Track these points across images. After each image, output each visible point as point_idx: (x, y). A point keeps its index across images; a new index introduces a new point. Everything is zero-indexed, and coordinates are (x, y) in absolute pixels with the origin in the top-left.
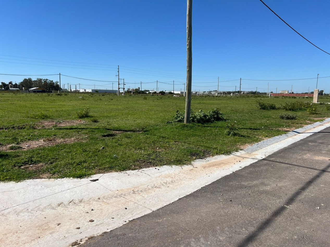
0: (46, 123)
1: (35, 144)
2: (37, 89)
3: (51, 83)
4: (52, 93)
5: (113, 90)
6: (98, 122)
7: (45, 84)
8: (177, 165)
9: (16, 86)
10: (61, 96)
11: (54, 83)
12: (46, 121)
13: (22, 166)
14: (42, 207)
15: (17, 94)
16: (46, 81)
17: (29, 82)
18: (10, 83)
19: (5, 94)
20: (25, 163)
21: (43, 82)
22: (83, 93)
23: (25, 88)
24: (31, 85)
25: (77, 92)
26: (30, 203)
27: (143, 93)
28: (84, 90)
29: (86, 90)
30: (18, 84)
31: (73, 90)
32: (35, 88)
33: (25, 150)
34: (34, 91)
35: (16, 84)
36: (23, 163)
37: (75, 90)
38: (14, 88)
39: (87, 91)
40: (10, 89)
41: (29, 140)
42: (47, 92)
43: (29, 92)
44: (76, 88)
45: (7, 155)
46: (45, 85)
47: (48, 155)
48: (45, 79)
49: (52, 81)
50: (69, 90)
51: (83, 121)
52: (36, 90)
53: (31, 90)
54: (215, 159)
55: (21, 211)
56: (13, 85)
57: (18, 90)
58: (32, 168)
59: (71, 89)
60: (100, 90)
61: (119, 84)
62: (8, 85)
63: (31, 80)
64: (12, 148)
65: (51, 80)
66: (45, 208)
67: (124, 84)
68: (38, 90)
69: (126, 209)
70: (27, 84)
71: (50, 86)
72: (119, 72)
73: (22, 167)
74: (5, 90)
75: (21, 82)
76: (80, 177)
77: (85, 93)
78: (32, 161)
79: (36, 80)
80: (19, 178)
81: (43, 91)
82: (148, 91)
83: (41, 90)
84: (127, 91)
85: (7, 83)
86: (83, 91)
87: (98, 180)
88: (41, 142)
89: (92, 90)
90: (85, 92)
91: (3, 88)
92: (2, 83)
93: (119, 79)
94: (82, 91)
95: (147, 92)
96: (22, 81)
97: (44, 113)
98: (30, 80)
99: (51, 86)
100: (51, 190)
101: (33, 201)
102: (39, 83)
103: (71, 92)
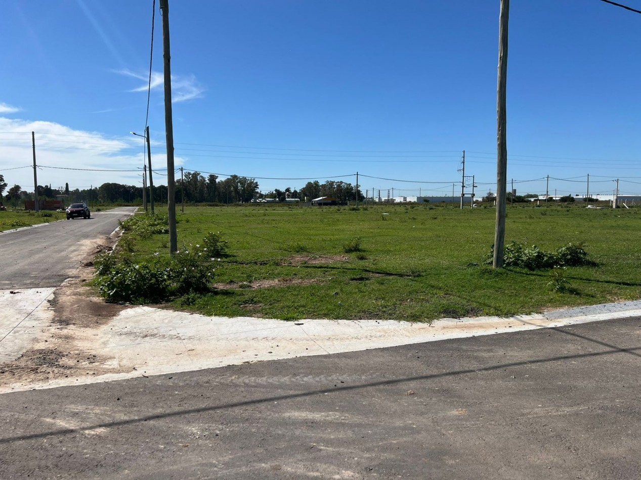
0: (298, 259)
1: (267, 284)
2: (323, 199)
3: (347, 188)
4: (347, 205)
5: (453, 197)
6: (366, 259)
7: (338, 190)
8: (407, 321)
9: (295, 194)
10: (357, 211)
11: (352, 188)
12: (299, 256)
13: (241, 304)
14: (239, 338)
15: (293, 210)
16: (340, 185)
17: (315, 187)
18: (288, 190)
19: (278, 208)
20: (245, 302)
21: (336, 186)
22: (400, 204)
23: (308, 197)
24: (317, 193)
25: (390, 203)
26: (231, 335)
27: (521, 202)
28: (403, 198)
29: (406, 198)
30: (298, 191)
31: (383, 199)
32: (321, 198)
33: (254, 289)
34: (320, 204)
35: (295, 191)
36: (244, 302)
37: (387, 198)
38: (292, 198)
39: (408, 200)
40: (287, 199)
41: (264, 278)
42: (340, 204)
43: (312, 204)
44: (389, 196)
45: (233, 293)
46: (338, 192)
47: (271, 296)
48: (338, 182)
49: (350, 184)
50: (377, 200)
51: (346, 258)
52: (322, 202)
53: (316, 202)
54: (477, 320)
55: (222, 339)
56: (291, 193)
57: (297, 202)
58: (250, 307)
59: (380, 198)
60: (433, 197)
61: (463, 187)
62: (284, 193)
63: (318, 185)
64: (241, 287)
65: (348, 183)
66: (241, 339)
67: (474, 186)
68: (326, 201)
69: (307, 349)
70: (312, 190)
71: (346, 194)
72: (464, 163)
73: (242, 306)
74: (280, 202)
75: (303, 188)
76: (287, 319)
77: (405, 204)
78: (252, 300)
79: (325, 184)
80: (232, 314)
81: (334, 203)
82: (536, 196)
83: (330, 201)
84: (486, 197)
85: (283, 190)
86: (402, 200)
87: (303, 324)
88: (275, 282)
89: (418, 198)
90: (405, 201)
91: (277, 199)
92: (276, 190)
93: (463, 177)
94: (398, 200)
95: (532, 200)
96: (304, 186)
97: (303, 243)
98: (316, 183)
99: (348, 193)
100: (254, 327)
101: (235, 333)
102: (329, 189)
103: (380, 203)
